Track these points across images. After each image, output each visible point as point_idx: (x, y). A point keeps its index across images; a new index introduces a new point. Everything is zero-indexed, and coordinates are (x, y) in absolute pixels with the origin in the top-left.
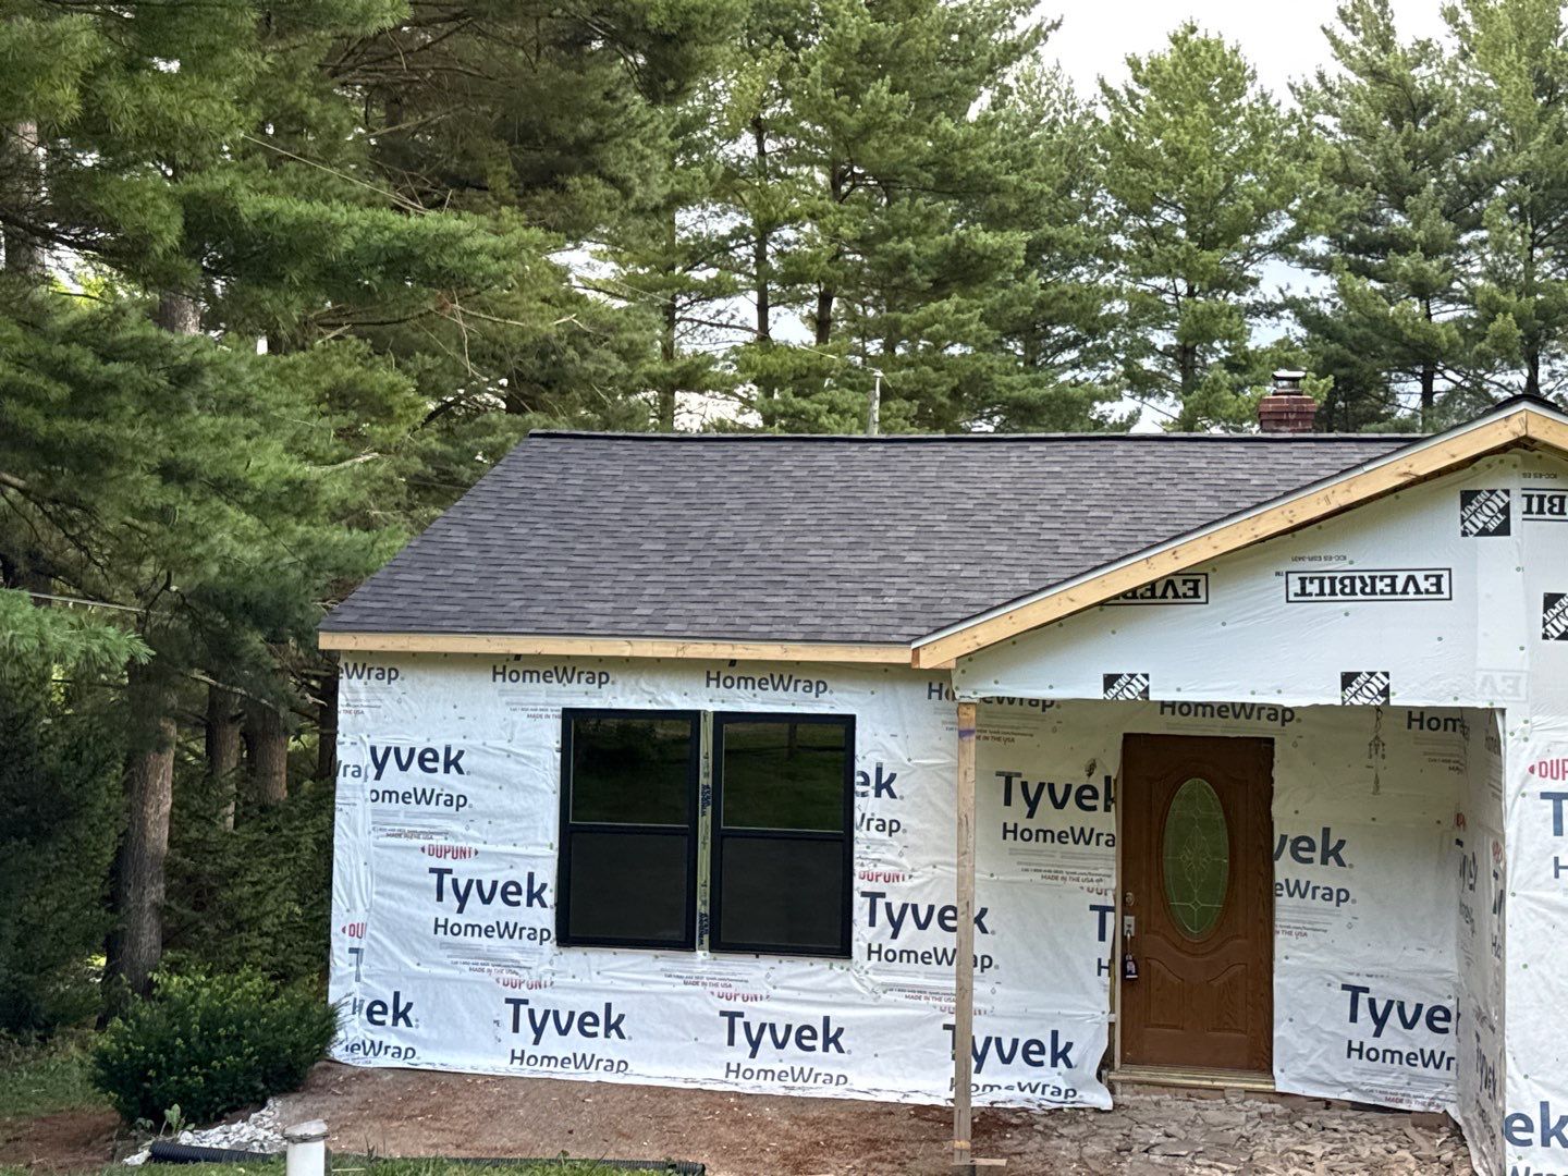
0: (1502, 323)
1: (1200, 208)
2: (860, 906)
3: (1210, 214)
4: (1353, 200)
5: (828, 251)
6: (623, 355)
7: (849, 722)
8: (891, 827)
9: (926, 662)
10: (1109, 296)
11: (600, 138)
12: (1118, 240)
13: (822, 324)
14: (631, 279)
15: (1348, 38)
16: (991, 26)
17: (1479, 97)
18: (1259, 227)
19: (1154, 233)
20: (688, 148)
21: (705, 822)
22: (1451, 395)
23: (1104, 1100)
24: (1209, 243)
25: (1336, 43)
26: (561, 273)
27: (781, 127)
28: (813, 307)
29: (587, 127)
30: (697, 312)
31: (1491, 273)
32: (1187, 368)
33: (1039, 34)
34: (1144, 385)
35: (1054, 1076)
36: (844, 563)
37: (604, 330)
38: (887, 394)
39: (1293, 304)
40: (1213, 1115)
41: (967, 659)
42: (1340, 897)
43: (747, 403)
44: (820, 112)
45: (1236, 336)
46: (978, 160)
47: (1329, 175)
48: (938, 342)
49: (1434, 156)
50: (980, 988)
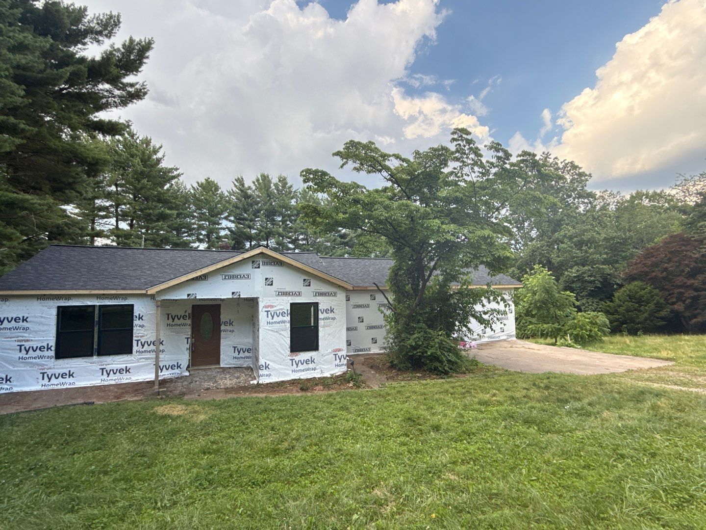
0: (262, 234)
1: (211, 210)
2: (135, 343)
3: (213, 211)
4: (238, 211)
5: (133, 211)
6: (80, 229)
7: (132, 306)
8: (142, 326)
9: (149, 293)
10: (194, 224)
11: (74, 182)
12: (195, 214)
13: (131, 225)
14: (83, 213)
15: (237, 184)
16: (169, 172)
17: (258, 197)
18: (221, 214)
19: (202, 214)
20: (99, 187)
21: (96, 329)
22: (254, 245)
23: (187, 374)
24: (212, 216)
25: (235, 185)
26: (65, 211)
27: (121, 186)
28: (129, 222)
29: (71, 180)
30: (100, 221)
31: (261, 225)
32: (209, 239)
33: (179, 175)
34: (201, 241)
35: (177, 371)
36: (132, 273)
37: (75, 223)
38: (146, 240)
39: (227, 228)
40: (209, 373)
41: (158, 292)
42: (232, 331)
43: (113, 241)
44: (131, 184)
45: (218, 233)
46: (166, 197)
47: (233, 206)
48: (158, 230)
49: (251, 205)
50: (161, 356)
